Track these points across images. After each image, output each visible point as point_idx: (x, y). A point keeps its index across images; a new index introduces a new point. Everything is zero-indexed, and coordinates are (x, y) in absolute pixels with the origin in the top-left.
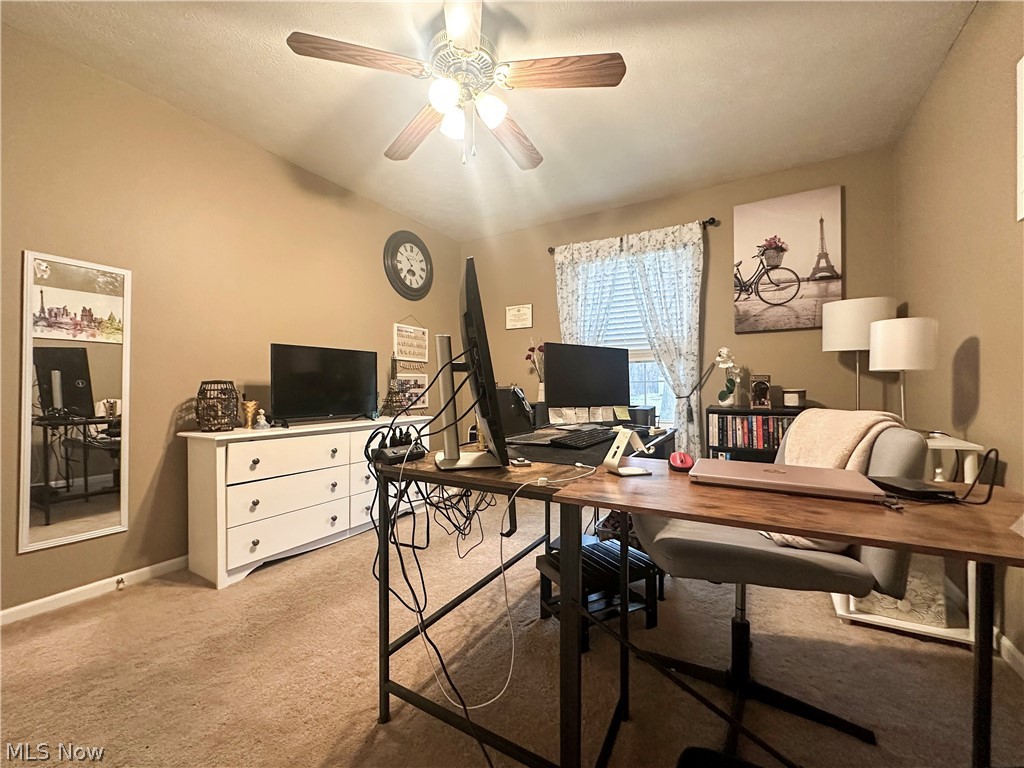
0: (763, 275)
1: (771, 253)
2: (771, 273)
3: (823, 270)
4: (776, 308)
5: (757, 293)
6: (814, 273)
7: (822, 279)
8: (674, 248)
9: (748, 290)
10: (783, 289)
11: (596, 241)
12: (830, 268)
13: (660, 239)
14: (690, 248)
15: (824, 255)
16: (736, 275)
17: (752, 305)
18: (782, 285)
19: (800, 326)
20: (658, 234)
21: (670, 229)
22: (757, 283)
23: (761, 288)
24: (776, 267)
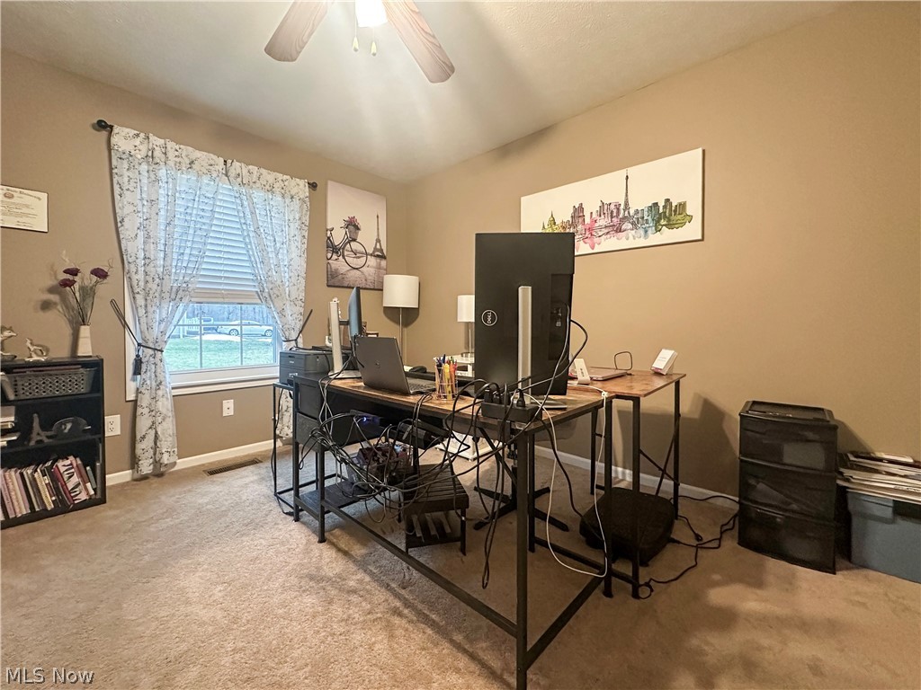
0: (346, 244)
1: (351, 228)
2: (352, 243)
3: (378, 250)
4: (355, 271)
5: (344, 257)
6: (374, 252)
7: (378, 256)
8: (283, 196)
9: (337, 253)
10: (359, 257)
11: (190, 149)
12: (381, 250)
13: (271, 181)
14: (296, 201)
15: (378, 241)
16: (329, 238)
17: (339, 264)
18: (358, 255)
19: (368, 287)
20: (269, 176)
21: (280, 176)
22: (343, 249)
23: (346, 253)
24: (354, 240)
